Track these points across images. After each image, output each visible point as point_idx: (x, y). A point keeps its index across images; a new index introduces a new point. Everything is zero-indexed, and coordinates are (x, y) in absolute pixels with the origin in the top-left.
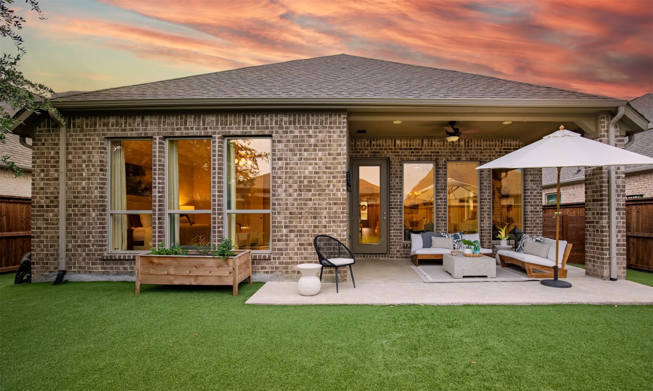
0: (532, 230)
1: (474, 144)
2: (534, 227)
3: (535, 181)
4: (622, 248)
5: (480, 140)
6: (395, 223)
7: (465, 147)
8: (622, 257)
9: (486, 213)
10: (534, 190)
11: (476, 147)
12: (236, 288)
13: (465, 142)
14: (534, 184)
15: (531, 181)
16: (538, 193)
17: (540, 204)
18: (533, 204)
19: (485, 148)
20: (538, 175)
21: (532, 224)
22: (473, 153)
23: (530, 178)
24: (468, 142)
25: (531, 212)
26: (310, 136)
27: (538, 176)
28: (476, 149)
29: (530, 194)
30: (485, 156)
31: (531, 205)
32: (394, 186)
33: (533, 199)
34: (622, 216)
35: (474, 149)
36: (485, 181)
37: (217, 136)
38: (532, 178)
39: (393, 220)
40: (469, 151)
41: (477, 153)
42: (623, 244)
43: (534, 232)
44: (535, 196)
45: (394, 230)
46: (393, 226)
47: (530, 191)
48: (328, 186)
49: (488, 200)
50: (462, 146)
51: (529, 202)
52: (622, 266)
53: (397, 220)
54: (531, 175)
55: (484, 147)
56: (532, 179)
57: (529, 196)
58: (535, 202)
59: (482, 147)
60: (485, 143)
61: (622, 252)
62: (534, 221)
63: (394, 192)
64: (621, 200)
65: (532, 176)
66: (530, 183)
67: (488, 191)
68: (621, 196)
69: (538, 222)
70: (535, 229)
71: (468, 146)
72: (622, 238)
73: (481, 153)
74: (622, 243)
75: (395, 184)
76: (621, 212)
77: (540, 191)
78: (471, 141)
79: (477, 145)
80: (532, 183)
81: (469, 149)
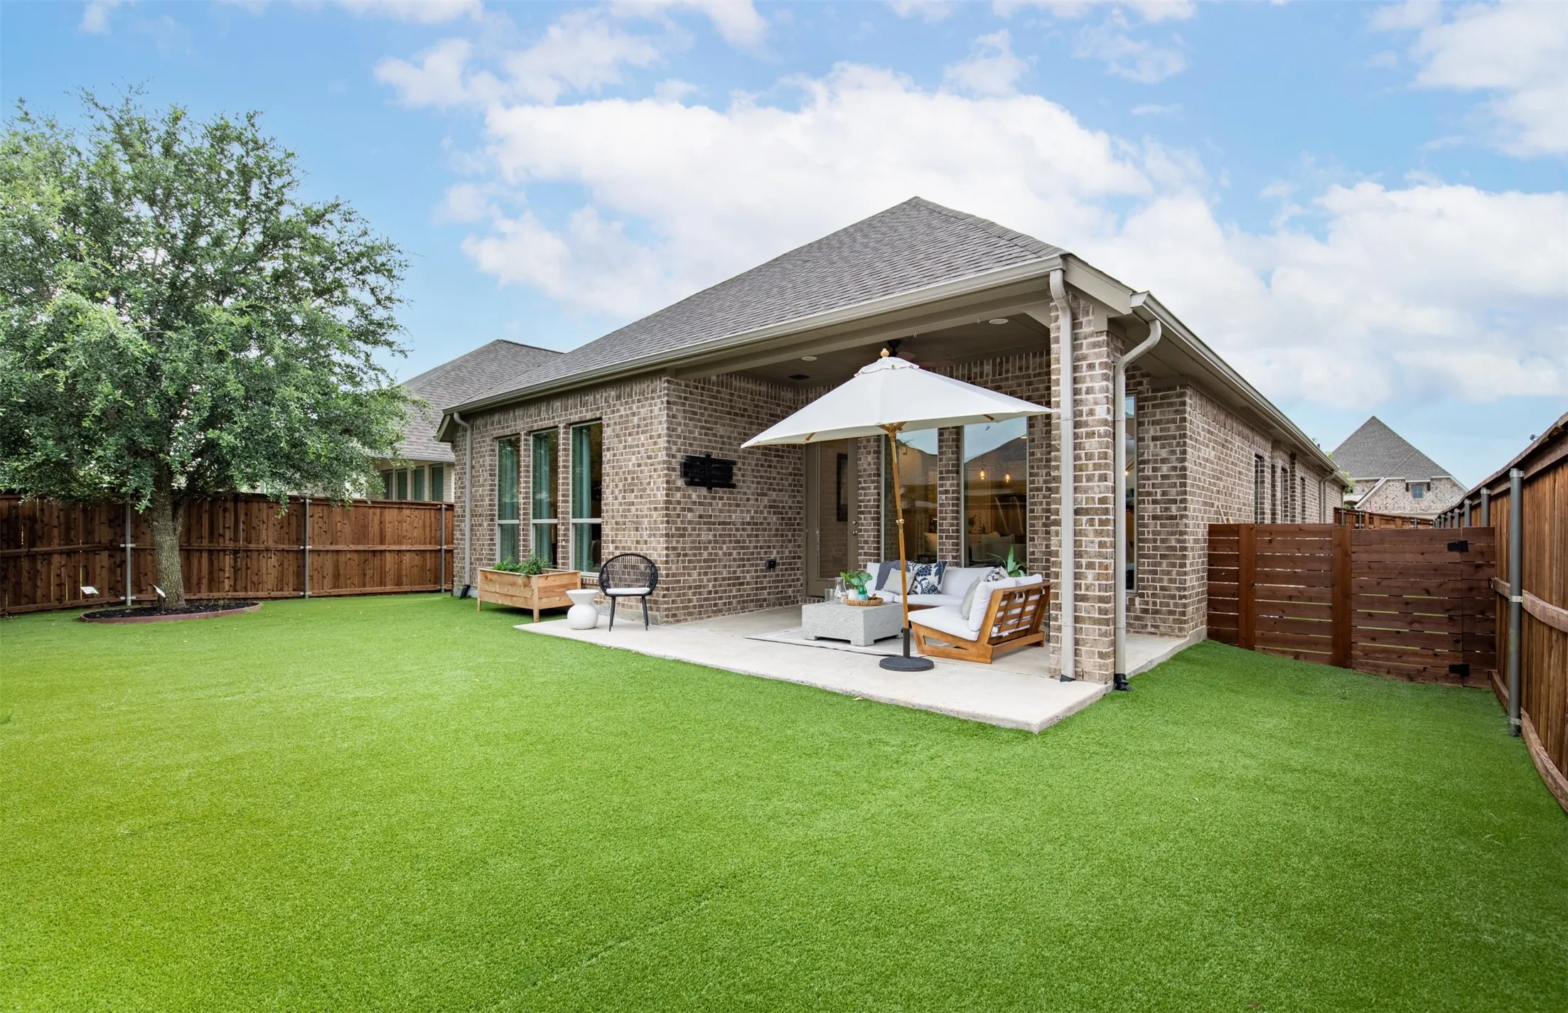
0: (1155, 565)
1: (1014, 366)
2: (1163, 557)
3: (1166, 438)
4: (1097, 605)
5: (1027, 355)
6: (866, 542)
7: (994, 376)
8: (1096, 627)
9: (1040, 522)
10: (1164, 461)
11: (1018, 373)
12: (536, 614)
13: (994, 365)
14: (1163, 447)
15: (1154, 439)
16: (1175, 469)
17: (1179, 498)
18: (1159, 497)
19: (1038, 371)
20: (1174, 421)
21: (1155, 548)
22: (1012, 386)
23: (1152, 433)
24: (1001, 363)
25: (1155, 518)
26: (634, 414)
27: (1172, 426)
28: (1018, 377)
29: (1150, 473)
30: (1038, 390)
31: (1155, 502)
32: (865, 470)
33: (1161, 486)
34: (1097, 527)
35: (1014, 378)
36: (1038, 447)
37: (561, 425)
38: (1155, 430)
39: (863, 536)
40: (1003, 384)
41: (1019, 385)
42: (1099, 596)
43: (1162, 571)
44: (1164, 477)
45: (865, 554)
46: (862, 548)
47: (1151, 466)
48: (649, 483)
49: (1044, 492)
50: (987, 375)
51: (1149, 494)
52: (1097, 650)
53: (869, 536)
54: (1154, 423)
55: (1034, 369)
56: (1159, 434)
57: (1148, 478)
58: (1164, 494)
59: (1031, 371)
60: (1037, 360)
61: (1097, 616)
62: (1163, 541)
63: (865, 482)
64: (1096, 490)
65: (1158, 427)
66: (1152, 444)
67: (1044, 471)
68: (1096, 478)
69: (1173, 543)
70: (1165, 562)
71: (1000, 374)
72: (1097, 583)
73: (1030, 384)
74: (1097, 593)
75: (865, 466)
76: (1097, 518)
77: (1179, 465)
78: (1007, 362)
79: (1020, 369)
80: (1156, 446)
81: (1001, 380)
